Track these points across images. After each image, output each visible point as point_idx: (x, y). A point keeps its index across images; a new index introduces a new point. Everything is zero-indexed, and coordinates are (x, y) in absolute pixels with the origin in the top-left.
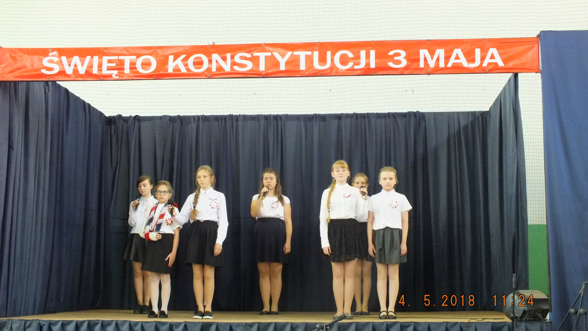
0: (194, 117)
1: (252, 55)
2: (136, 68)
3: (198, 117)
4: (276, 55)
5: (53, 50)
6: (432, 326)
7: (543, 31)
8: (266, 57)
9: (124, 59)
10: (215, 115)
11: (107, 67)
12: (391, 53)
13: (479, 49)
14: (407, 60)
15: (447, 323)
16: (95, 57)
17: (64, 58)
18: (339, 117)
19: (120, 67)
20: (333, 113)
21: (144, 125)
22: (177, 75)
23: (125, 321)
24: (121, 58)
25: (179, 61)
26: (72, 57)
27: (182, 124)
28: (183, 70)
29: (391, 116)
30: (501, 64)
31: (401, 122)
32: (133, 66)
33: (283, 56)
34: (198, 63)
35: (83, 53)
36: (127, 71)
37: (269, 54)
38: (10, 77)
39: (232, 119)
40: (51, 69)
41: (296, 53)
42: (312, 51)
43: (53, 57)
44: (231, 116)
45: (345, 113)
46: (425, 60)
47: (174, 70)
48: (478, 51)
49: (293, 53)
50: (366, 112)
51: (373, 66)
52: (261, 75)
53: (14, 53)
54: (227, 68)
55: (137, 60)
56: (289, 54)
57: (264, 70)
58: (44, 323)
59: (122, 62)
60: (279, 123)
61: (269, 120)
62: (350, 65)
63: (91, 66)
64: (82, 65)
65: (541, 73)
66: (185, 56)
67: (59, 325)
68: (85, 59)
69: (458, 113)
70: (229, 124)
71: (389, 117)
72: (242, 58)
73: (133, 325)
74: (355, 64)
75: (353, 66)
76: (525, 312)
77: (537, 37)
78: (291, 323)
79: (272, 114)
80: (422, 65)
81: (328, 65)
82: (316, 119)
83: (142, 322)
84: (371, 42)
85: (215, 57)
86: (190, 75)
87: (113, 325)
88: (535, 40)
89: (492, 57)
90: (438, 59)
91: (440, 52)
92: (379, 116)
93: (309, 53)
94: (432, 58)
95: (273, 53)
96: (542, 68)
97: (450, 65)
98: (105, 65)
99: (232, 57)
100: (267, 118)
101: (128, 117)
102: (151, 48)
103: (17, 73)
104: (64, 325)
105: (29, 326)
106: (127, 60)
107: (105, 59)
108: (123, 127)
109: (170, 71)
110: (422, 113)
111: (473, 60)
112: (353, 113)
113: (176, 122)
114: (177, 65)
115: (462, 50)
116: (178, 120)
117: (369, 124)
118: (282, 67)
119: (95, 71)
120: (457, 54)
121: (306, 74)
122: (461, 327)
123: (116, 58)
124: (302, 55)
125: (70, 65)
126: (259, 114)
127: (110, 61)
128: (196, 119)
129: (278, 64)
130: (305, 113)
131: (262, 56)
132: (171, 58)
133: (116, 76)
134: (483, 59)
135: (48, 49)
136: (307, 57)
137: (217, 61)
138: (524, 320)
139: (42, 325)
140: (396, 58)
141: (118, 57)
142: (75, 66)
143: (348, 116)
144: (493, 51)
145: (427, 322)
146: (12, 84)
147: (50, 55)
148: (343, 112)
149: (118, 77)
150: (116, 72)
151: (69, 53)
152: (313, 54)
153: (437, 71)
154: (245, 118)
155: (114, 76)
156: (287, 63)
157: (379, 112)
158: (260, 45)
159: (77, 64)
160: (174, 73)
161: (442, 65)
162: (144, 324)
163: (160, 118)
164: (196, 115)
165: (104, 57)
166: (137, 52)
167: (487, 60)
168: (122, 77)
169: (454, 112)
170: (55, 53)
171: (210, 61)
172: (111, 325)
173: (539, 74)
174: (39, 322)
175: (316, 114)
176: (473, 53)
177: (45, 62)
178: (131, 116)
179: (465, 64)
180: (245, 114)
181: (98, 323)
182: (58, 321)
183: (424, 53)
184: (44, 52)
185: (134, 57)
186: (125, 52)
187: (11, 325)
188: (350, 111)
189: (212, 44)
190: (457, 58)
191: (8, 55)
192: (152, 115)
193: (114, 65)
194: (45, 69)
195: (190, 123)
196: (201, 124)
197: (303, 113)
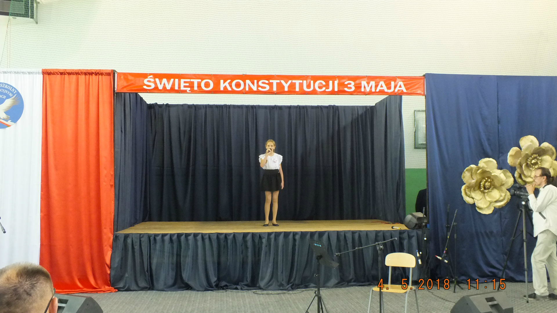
0: (203, 105)
1: (269, 81)
2: (201, 87)
3: (206, 105)
4: (283, 82)
5: (150, 74)
6: (369, 233)
7: (427, 73)
8: (276, 82)
9: (194, 82)
10: (215, 104)
11: (184, 85)
12: (346, 83)
13: (393, 82)
14: (355, 87)
15: (376, 231)
16: (176, 79)
17: (157, 80)
18: (290, 107)
19: (191, 86)
20: (286, 105)
21: (172, 109)
22: (226, 91)
23: (199, 233)
24: (192, 80)
25: (227, 84)
26: (162, 79)
27: (195, 110)
28: (229, 89)
29: (319, 107)
30: (405, 91)
31: (325, 111)
32: (199, 86)
33: (286, 83)
34: (238, 85)
35: (169, 77)
36: (196, 88)
37: (279, 81)
38: (125, 90)
39: (226, 107)
40: (150, 86)
41: (294, 81)
42: (303, 80)
43: (150, 78)
44: (226, 106)
45: (293, 105)
46: (365, 87)
47: (224, 88)
48: (393, 83)
49: (292, 81)
50: (305, 105)
51: (336, 89)
52: (274, 93)
53: (126, 76)
54: (255, 88)
55: (201, 82)
56: (290, 81)
57: (276, 90)
58: (151, 235)
59: (193, 83)
60: (254, 110)
61: (248, 108)
62: (324, 89)
63: (173, 84)
64: (169, 84)
65: (425, 96)
66: (230, 80)
67: (160, 236)
68: (170, 81)
69: (357, 106)
70: (225, 110)
71: (318, 108)
72: (263, 83)
73: (203, 235)
74: (326, 89)
75: (325, 90)
76: (416, 224)
77: (424, 76)
78: (293, 232)
79: (250, 105)
80: (363, 90)
81: (312, 89)
82: (276, 108)
83: (209, 233)
84: (334, 76)
85: (248, 82)
86: (233, 92)
87: (192, 235)
88: (423, 78)
89: (400, 87)
90: (371, 87)
91: (373, 83)
92: (313, 107)
93: (301, 81)
94: (368, 86)
95: (281, 81)
96: (426, 94)
97: (378, 90)
98: (182, 84)
99: (258, 82)
100: (247, 107)
101: (162, 104)
102: (210, 75)
103: (129, 88)
104: (164, 235)
105: (143, 237)
106: (196, 81)
107: (182, 81)
108: (159, 111)
109: (222, 89)
110: (337, 106)
111: (389, 88)
112: (297, 105)
113: (192, 108)
114: (226, 86)
115: (385, 83)
116: (193, 107)
117: (307, 111)
118: (286, 89)
119: (176, 88)
120: (382, 85)
121: (299, 93)
122: (383, 233)
123: (189, 80)
124: (297, 82)
125: (161, 84)
126: (242, 104)
127: (185, 82)
128: (205, 107)
129: (284, 87)
130: (270, 105)
131: (275, 82)
132: (222, 81)
133: (189, 91)
134: (395, 87)
135: (146, 74)
136: (300, 83)
137: (249, 84)
138: (415, 228)
139: (150, 236)
140: (349, 86)
141: (190, 80)
142: (164, 84)
143: (294, 106)
144: (401, 83)
145: (366, 231)
146: (123, 94)
147: (148, 77)
148: (292, 105)
149: (190, 92)
150: (189, 89)
151: (160, 76)
152: (303, 82)
153: (370, 93)
154: (234, 106)
155: (188, 91)
156: (289, 87)
157: (312, 105)
158: (273, 76)
159: (165, 84)
160: (225, 90)
161: (373, 90)
162: (210, 235)
163: (182, 105)
164: (204, 104)
165: (181, 80)
166: (202, 77)
167: (398, 88)
168: (193, 91)
169: (355, 106)
170: (151, 76)
171: (245, 84)
172: (190, 235)
173: (424, 97)
174: (148, 235)
175: (275, 106)
176: (390, 84)
177: (145, 81)
178: (163, 104)
179: (386, 90)
180: (234, 104)
181: (183, 235)
182: (159, 234)
183: (364, 83)
184: (145, 76)
185: (200, 80)
186: (195, 78)
187: (132, 236)
188: (296, 104)
189: (245, 74)
190: (382, 86)
191: (122, 77)
192: (177, 104)
193: (188, 84)
194: (145, 86)
195: (201, 109)
196: (208, 109)
197: (268, 105)
